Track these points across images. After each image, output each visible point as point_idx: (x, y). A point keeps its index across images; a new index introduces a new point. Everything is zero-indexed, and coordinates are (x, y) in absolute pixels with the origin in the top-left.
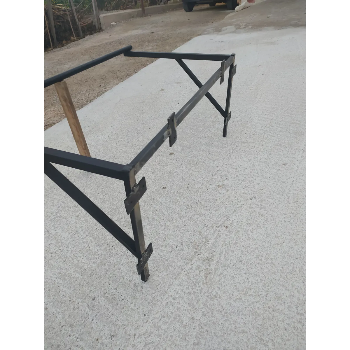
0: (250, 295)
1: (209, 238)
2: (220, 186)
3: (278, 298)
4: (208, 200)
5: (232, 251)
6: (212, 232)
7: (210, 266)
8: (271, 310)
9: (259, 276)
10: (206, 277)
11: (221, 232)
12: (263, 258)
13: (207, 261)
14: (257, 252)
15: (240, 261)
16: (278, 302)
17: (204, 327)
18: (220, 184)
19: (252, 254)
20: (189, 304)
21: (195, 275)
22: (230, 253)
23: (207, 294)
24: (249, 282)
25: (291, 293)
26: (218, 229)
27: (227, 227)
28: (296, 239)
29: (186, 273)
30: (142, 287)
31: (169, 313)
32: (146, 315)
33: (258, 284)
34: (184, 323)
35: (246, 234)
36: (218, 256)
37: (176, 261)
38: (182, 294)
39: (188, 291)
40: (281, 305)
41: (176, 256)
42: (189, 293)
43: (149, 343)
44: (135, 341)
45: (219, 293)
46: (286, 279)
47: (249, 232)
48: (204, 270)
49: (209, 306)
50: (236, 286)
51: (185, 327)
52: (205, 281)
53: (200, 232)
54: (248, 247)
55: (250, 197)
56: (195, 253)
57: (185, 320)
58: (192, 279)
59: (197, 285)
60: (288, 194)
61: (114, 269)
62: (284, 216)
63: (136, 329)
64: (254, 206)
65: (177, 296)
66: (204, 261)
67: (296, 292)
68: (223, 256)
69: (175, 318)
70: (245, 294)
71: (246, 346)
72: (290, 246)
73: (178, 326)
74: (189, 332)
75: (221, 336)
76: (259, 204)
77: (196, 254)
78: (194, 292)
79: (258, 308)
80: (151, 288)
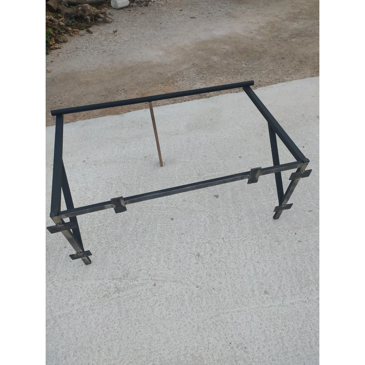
1: (138, 279)
2: (198, 255)
6: (145, 278)
11: (147, 284)
12: (138, 325)
13: (116, 289)
18: (202, 254)
24: (113, 325)
26: (150, 280)
27: (155, 285)
30: (82, 265)
31: (72, 291)
32: (66, 280)
44: (50, 285)
55: (199, 284)
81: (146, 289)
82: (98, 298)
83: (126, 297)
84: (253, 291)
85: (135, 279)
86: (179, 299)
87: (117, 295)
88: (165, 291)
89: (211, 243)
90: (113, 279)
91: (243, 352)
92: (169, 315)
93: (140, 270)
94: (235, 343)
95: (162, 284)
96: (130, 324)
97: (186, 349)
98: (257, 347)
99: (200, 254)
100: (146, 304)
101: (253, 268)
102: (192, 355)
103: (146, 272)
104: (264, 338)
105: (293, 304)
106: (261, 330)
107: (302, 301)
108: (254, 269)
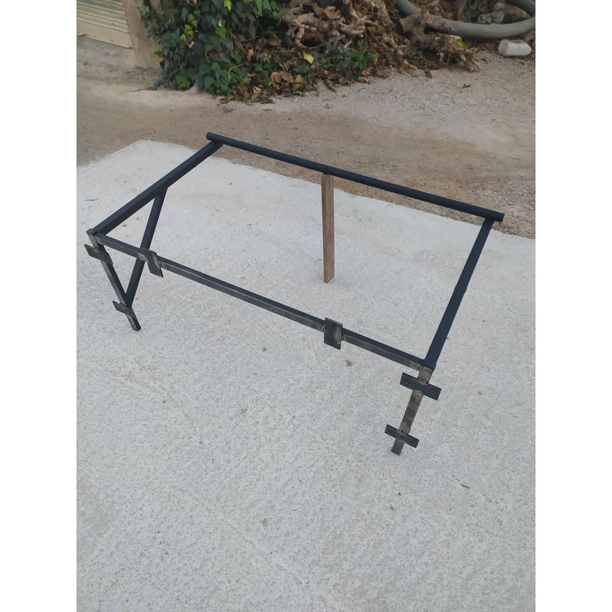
1: (157, 382)
2: (243, 411)
4: (220, 392)
5: (128, 399)
11: (160, 394)
14: (115, 421)
15: (113, 403)
19: (116, 416)
21: (118, 363)
23: (95, 369)
27: (164, 402)
29: (125, 357)
32: (104, 329)
37: (143, 351)
38: (107, 352)
41: (148, 352)
42: (103, 357)
48: (120, 370)
54: (127, 415)
55: (206, 441)
58: (116, 360)
64: (185, 440)
65: (107, 349)
66: (130, 372)
72: (106, 457)
76: (187, 448)
78: (102, 360)
81: (153, 398)
82: (106, 368)
83: (128, 389)
84: (253, 505)
85: (155, 379)
86: (169, 437)
87: (122, 379)
88: (166, 416)
89: (273, 411)
90: (138, 362)
91: (159, 554)
92: (141, 443)
93: (170, 375)
94: (164, 537)
95: (172, 408)
96: (101, 417)
97: (115, 491)
98: (179, 566)
100: (135, 412)
101: (286, 481)
102: (114, 502)
103: (173, 381)
104: (198, 566)
105: (280, 568)
108: (286, 484)
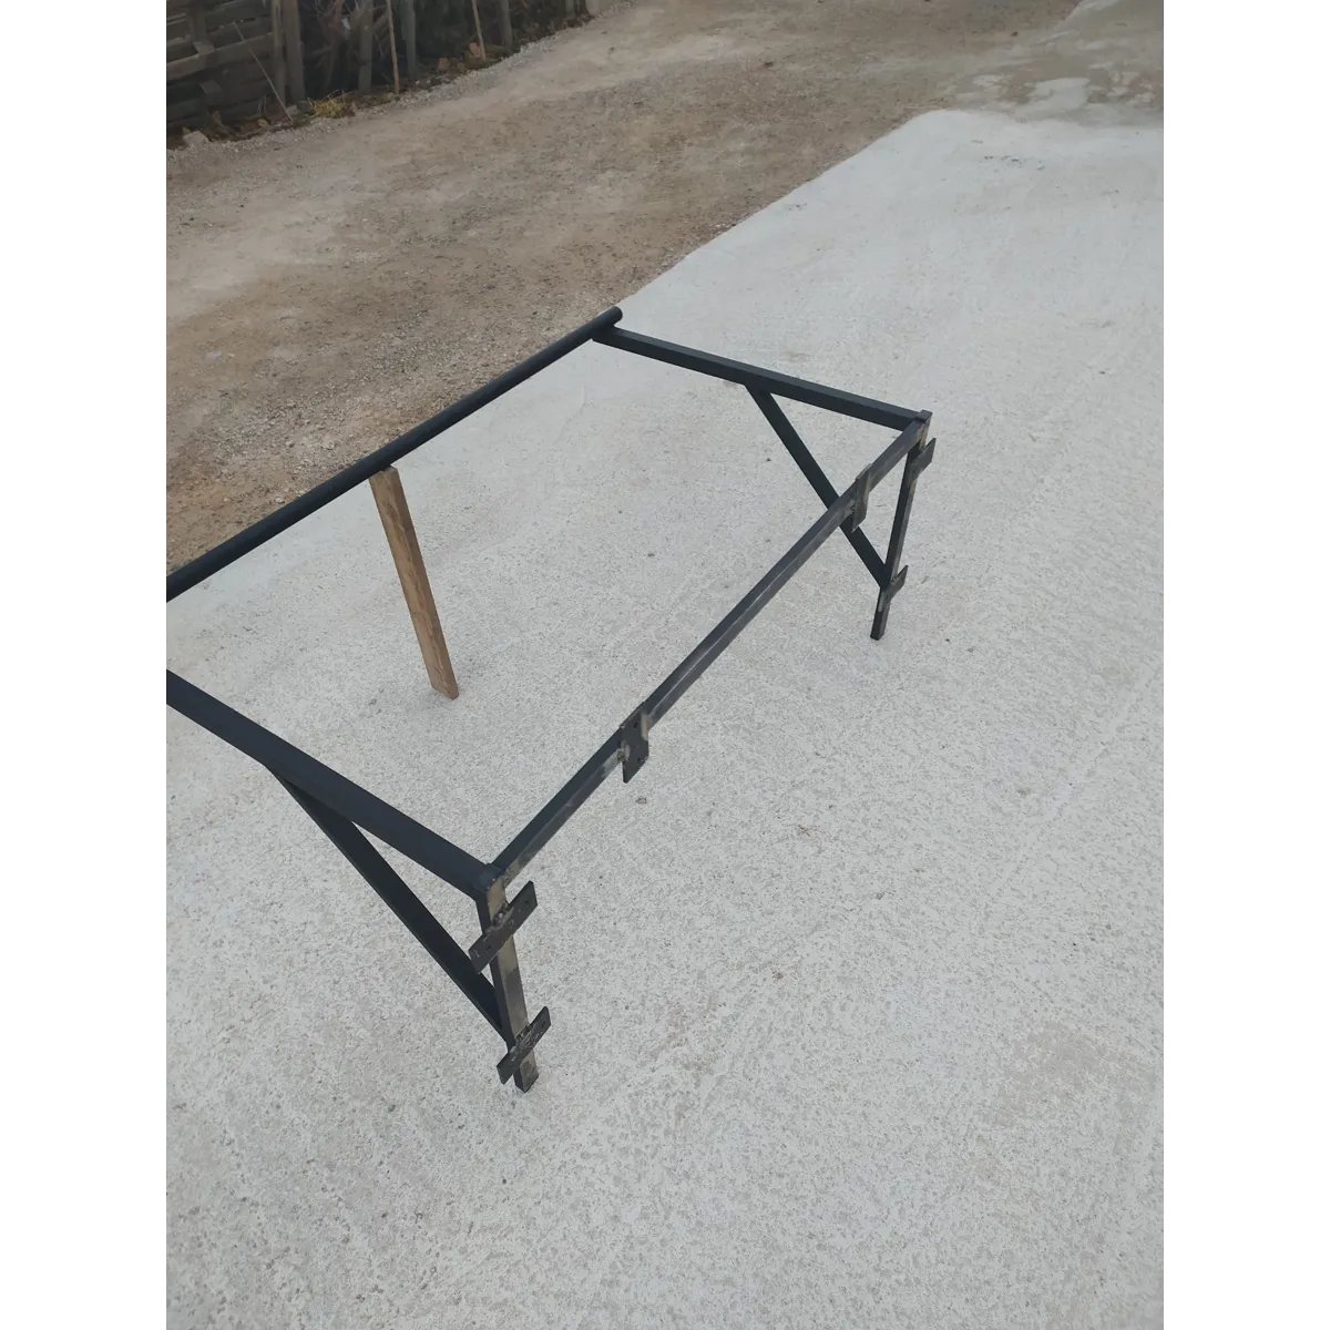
0: (776, 1192)
1: (722, 1000)
2: (803, 830)
3: (844, 1217)
4: (754, 873)
5: (771, 1056)
6: (735, 981)
7: (697, 1085)
8: (814, 1242)
9: (817, 1144)
10: (680, 1116)
11: (757, 989)
12: (845, 1096)
13: (693, 1070)
14: (835, 1074)
15: (782, 1091)
16: (839, 1226)
17: (638, 1247)
18: (807, 822)
19: (819, 1076)
20: (617, 1180)
21: (651, 1104)
22: (763, 1062)
23: (667, 1164)
24: (784, 1155)
25: (881, 1210)
26: (753, 975)
27: (780, 976)
28: (956, 1058)
29: (631, 1090)
30: (513, 1104)
31: (563, 1190)
32: (508, 1181)
33: (804, 1167)
34: (592, 1226)
35: (824, 1011)
36: (727, 1060)
37: (615, 1050)
38: (606, 1146)
39: (623, 1143)
40: (844, 1236)
41: (619, 1036)
42: (625, 1151)
43: (499, 1255)
44: (469, 1241)
45: (699, 1167)
46: (883, 1169)
47: (836, 1008)
48: (678, 1094)
49: (663, 1195)
50: (747, 1158)
51: (591, 1235)
52: (672, 1126)
53: (701, 975)
54: (816, 1051)
55: (877, 887)
56: (672, 1036)
57: (598, 1219)
58: (642, 1112)
59: (650, 1132)
60: (990, 904)
61: (455, 1034)
62: (952, 975)
63: (477, 1211)
64: (876, 923)
65: (595, 1149)
66: (687, 1067)
67: (894, 1212)
68: (740, 1064)
69: (573, 1207)
70: (762, 1187)
71: (722, 1317)
72: (930, 1076)
73: (576, 1228)
74: (598, 1250)
75: (670, 1278)
76: (895, 918)
77: (673, 1042)
78: (638, 1151)
79: (784, 1232)
80: (533, 1111)
85: (712, 1007)
86: (871, 955)
87: (708, 1082)
88: (818, 966)
89: (802, 783)
91: (1112, 939)
94: (1081, 935)
95: (796, 959)
96: (822, 1112)
97: (1006, 1041)
99: (804, 826)
100: (808, 1033)
101: (947, 766)
102: (1031, 1038)
103: (721, 966)
106: (1096, 868)
107: (1101, 756)
108: (952, 765)
